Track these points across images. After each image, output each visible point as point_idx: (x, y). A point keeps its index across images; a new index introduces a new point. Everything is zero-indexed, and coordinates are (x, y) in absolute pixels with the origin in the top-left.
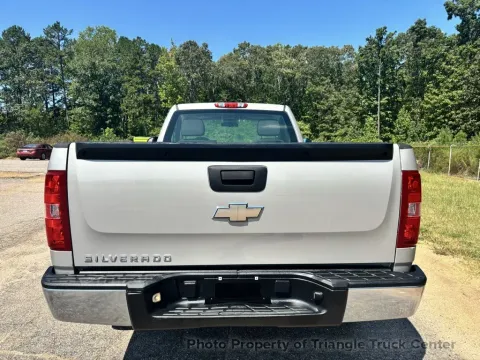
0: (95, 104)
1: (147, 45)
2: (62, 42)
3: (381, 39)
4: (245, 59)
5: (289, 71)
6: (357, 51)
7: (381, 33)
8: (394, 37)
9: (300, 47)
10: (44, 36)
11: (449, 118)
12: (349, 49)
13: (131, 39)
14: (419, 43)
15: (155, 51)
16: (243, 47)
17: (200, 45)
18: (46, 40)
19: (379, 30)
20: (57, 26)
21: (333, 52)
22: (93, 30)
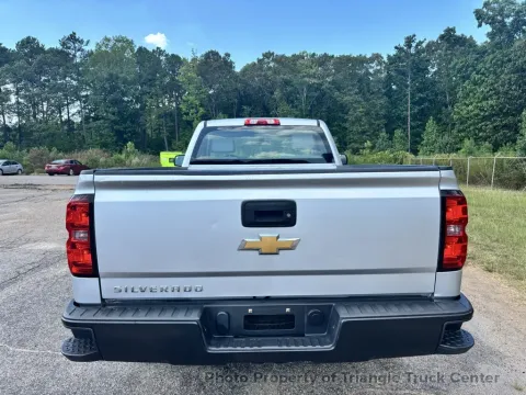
0: (113, 118)
1: (167, 55)
2: (79, 53)
3: (410, 47)
4: (270, 68)
5: (315, 81)
6: (385, 59)
7: (410, 40)
8: (424, 45)
9: (326, 56)
10: (59, 47)
12: (377, 57)
13: (150, 49)
15: (175, 60)
17: (222, 55)
18: (62, 51)
19: (408, 38)
20: (73, 38)
21: (361, 61)
22: (109, 40)
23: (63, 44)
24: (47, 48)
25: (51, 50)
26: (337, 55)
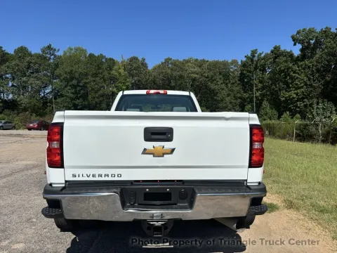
0: (72, 95)
1: (106, 59)
2: (52, 57)
3: (254, 56)
4: (169, 68)
5: (196, 76)
6: (240, 63)
7: (254, 52)
8: (263, 55)
9: (204, 61)
10: (41, 53)
11: (296, 106)
12: (234, 62)
13: (96, 55)
14: (277, 60)
15: (112, 62)
16: (167, 60)
17: (140, 59)
18: (42, 55)
19: (252, 51)
20: (49, 47)
21: (225, 64)
22: (72, 50)
23: (43, 51)
24: (33, 53)
25: (36, 54)
26: (210, 60)
